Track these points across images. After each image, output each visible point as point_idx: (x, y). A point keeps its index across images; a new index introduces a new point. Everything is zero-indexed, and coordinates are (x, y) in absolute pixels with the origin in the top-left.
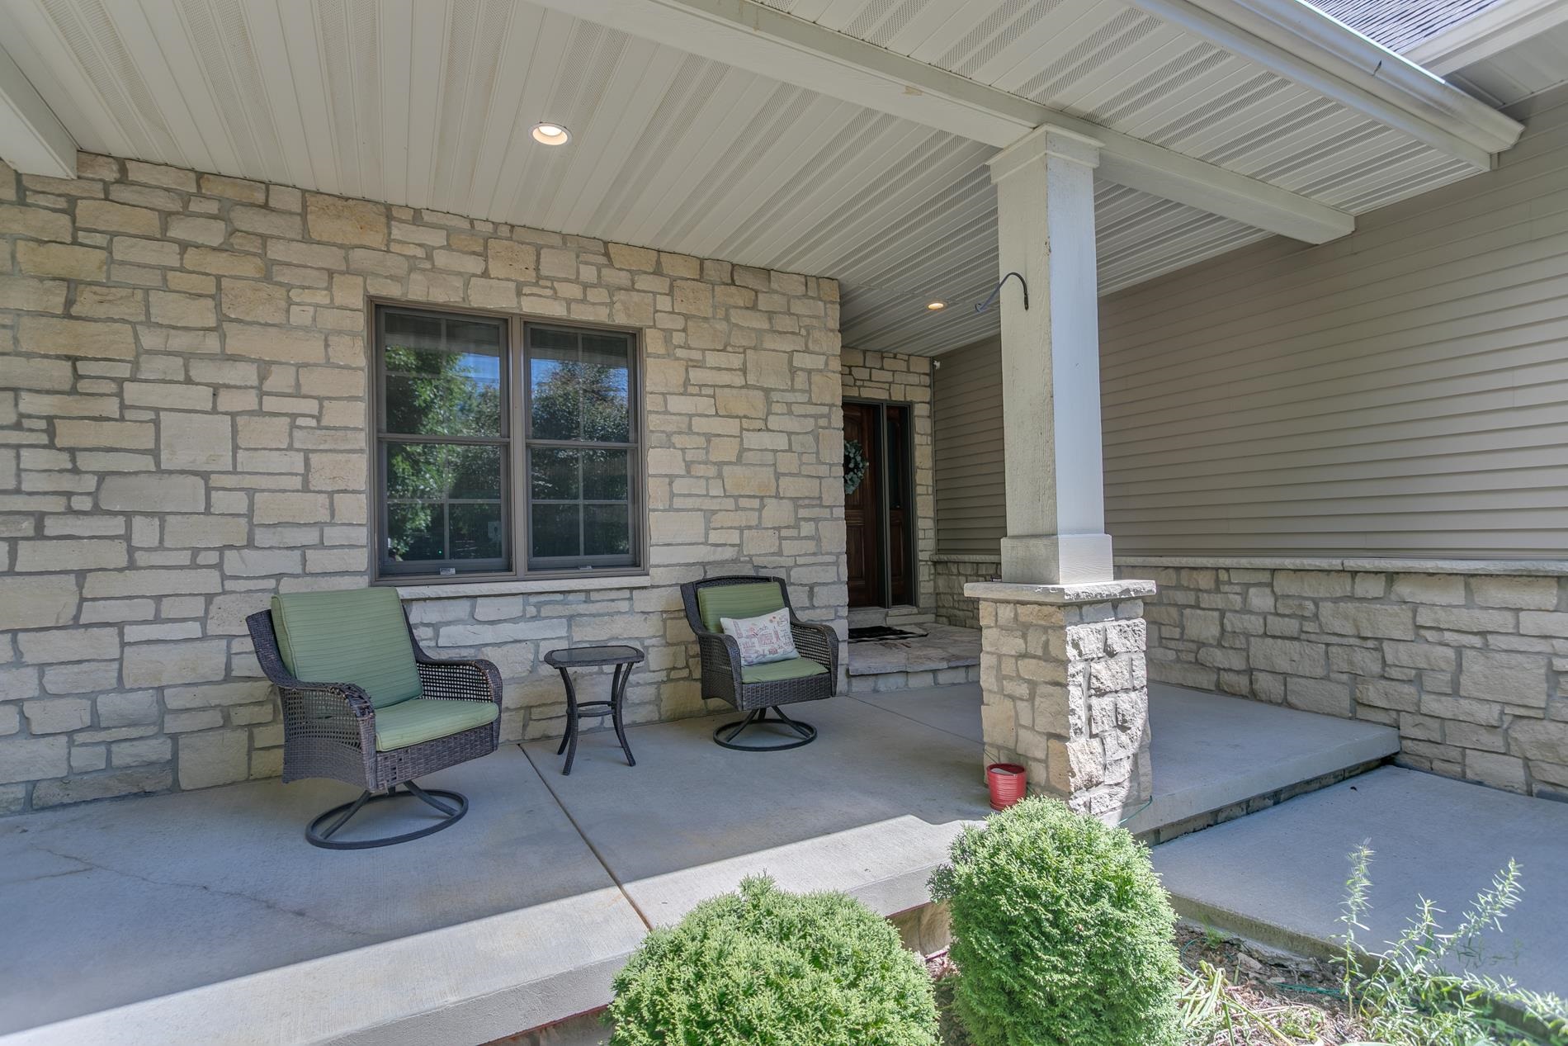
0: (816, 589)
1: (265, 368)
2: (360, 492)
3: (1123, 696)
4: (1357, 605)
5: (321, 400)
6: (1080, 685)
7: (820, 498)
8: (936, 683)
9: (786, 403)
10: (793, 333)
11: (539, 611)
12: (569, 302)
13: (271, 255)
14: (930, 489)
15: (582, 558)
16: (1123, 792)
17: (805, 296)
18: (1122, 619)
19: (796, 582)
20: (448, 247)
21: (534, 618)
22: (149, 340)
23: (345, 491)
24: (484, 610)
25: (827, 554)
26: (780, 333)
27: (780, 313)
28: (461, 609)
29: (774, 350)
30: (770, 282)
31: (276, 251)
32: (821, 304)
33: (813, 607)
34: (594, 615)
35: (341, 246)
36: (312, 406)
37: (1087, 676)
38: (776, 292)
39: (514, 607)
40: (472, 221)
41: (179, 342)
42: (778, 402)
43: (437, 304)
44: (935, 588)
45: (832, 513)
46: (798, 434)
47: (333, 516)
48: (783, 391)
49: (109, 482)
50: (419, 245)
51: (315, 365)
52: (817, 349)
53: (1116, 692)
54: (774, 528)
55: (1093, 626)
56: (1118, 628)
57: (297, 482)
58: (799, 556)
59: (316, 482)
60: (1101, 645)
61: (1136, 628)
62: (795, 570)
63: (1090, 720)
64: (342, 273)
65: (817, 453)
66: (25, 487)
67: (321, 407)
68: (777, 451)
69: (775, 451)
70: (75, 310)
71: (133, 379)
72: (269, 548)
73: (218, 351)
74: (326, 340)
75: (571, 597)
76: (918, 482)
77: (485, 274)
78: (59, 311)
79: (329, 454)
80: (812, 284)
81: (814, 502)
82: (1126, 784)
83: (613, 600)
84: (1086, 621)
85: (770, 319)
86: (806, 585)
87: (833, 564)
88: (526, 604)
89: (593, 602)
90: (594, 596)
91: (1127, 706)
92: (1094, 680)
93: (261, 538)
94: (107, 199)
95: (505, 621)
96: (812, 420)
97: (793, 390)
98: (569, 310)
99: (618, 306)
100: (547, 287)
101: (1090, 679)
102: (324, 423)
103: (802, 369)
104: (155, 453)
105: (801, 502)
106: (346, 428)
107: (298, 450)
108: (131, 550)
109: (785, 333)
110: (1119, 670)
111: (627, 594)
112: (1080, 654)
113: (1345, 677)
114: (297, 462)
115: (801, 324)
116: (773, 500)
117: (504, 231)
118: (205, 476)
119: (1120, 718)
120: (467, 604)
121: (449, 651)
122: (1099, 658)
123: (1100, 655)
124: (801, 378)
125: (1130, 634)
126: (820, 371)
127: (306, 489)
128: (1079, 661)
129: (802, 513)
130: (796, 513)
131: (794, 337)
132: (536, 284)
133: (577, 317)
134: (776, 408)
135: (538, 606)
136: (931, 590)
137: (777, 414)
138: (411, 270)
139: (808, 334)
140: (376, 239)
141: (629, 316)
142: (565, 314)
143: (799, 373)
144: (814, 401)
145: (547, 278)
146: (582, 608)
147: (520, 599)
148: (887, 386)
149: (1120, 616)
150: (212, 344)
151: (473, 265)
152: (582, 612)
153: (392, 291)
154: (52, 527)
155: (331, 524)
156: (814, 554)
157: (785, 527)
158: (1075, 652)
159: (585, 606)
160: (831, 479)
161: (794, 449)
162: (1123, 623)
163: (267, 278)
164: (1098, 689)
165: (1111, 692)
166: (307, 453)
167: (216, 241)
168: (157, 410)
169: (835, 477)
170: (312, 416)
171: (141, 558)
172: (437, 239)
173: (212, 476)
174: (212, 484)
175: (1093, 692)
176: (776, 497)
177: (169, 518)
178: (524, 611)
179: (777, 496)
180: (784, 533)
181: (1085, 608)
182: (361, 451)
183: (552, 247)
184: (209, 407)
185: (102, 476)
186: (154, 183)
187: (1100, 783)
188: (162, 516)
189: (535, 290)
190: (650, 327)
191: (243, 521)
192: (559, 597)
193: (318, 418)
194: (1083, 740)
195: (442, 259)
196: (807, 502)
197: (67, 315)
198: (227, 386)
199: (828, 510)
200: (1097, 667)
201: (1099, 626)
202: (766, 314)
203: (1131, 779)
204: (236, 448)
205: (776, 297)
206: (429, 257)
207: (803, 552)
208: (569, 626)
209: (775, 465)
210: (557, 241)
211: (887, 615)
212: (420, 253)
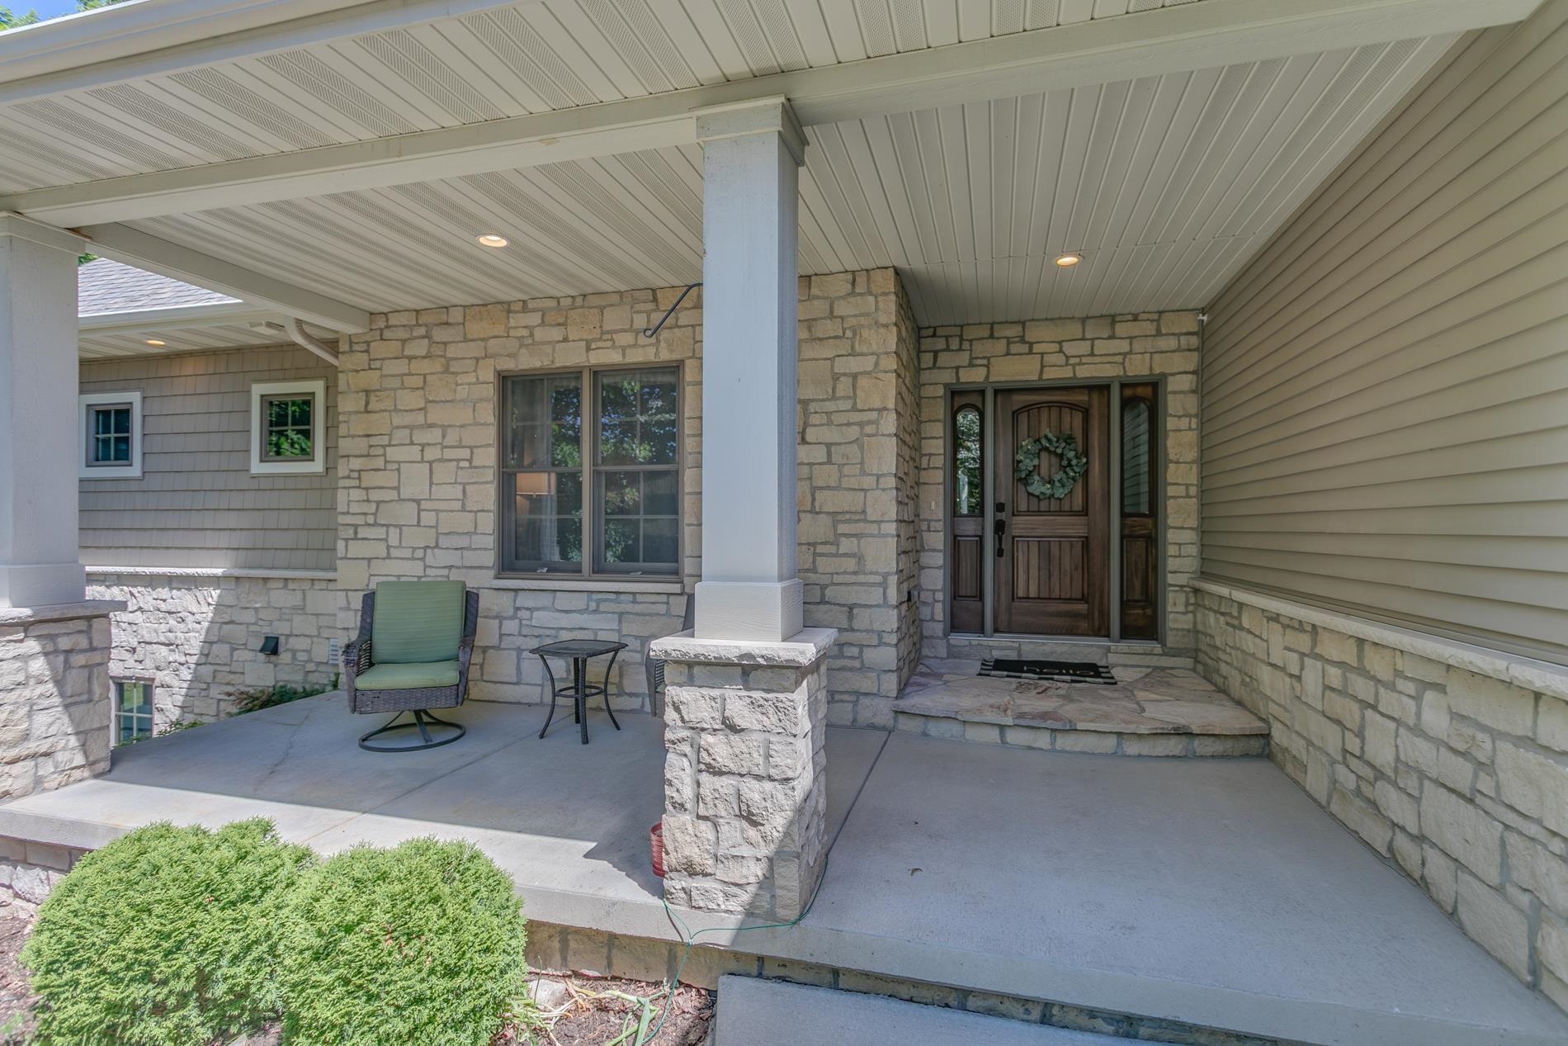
0: (855, 611)
1: (445, 429)
2: (490, 511)
3: (754, 784)
4: (1542, 759)
5: (471, 448)
6: (686, 755)
7: (864, 512)
8: (1003, 741)
9: (826, 413)
10: (836, 337)
11: (598, 606)
12: (624, 349)
13: (449, 355)
14: (1193, 491)
15: (641, 564)
16: (745, 897)
17: (853, 293)
18: (757, 689)
19: (833, 601)
20: (543, 324)
21: (595, 611)
22: (397, 421)
23: (483, 511)
24: (562, 601)
25: (872, 573)
26: (821, 339)
27: (821, 318)
28: (544, 600)
29: (814, 359)
30: (810, 289)
31: (452, 351)
32: (871, 299)
33: (853, 630)
34: (637, 614)
35: (482, 340)
36: (465, 453)
37: (696, 746)
38: (817, 297)
39: (579, 602)
40: (558, 299)
41: (408, 419)
42: (816, 412)
43: (536, 369)
44: (1195, 624)
45: (880, 529)
46: (840, 444)
47: (476, 528)
48: (824, 400)
49: (382, 506)
50: (525, 327)
51: (469, 425)
52: (865, 350)
53: (742, 776)
54: (809, 544)
55: (705, 691)
56: (748, 700)
57: (457, 505)
58: (837, 573)
59: (470, 506)
60: (717, 715)
61: (780, 704)
62: (830, 588)
63: (698, 798)
64: (483, 358)
65: (862, 463)
66: (351, 511)
67: (472, 453)
68: (814, 464)
69: (811, 464)
70: (369, 408)
71: (389, 445)
72: (447, 548)
73: (423, 422)
74: (474, 406)
75: (622, 597)
76: (1169, 480)
77: (565, 340)
78: (362, 410)
79: (476, 486)
80: (861, 279)
81: (857, 517)
82: (752, 889)
83: (654, 603)
84: (697, 683)
85: (809, 329)
86: (843, 605)
87: (879, 585)
88: (589, 600)
89: (639, 603)
90: (639, 598)
91: (757, 797)
92: (704, 754)
93: (443, 542)
94: (382, 339)
95: (574, 611)
96: (856, 428)
97: (834, 398)
98: (624, 355)
99: (663, 344)
100: (607, 340)
101: (699, 752)
102: (474, 464)
103: (844, 374)
104: (397, 488)
105: (840, 517)
106: (484, 467)
107: (460, 483)
108: (388, 547)
109: (827, 338)
110: (746, 750)
111: (664, 598)
112: (683, 720)
113: (1525, 899)
114: (457, 492)
115: (845, 326)
116: (809, 515)
117: (579, 301)
118: (418, 502)
119: (744, 807)
120: (549, 596)
121: (538, 630)
122: (715, 730)
123: (717, 727)
124: (844, 386)
125: (771, 711)
126: (869, 373)
127: (463, 510)
128: (682, 727)
129: (842, 528)
130: (835, 527)
131: (838, 341)
132: (600, 339)
133: (631, 361)
134: (814, 419)
135: (598, 602)
136: (1190, 626)
137: (815, 426)
138: (521, 346)
139: (855, 334)
140: (499, 330)
141: (671, 351)
142: (621, 359)
143: (842, 379)
144: (859, 406)
145: (608, 332)
146: (629, 607)
147: (585, 595)
148: (1119, 359)
149: (752, 685)
150: (420, 418)
151: (556, 334)
152: (628, 610)
153: (509, 365)
154: (362, 533)
155: (475, 533)
156: (855, 573)
157: (822, 543)
158: (675, 716)
159: (632, 605)
160: (878, 492)
161: (834, 461)
162: (757, 695)
163: (447, 370)
164: (709, 766)
165: (730, 773)
166: (464, 485)
167: (423, 352)
168: (399, 463)
169: (883, 490)
170: (467, 460)
171: (394, 553)
172: (535, 319)
173: (422, 502)
174: (422, 507)
175: (703, 767)
176: (811, 512)
177: (403, 528)
178: (588, 605)
179: (813, 511)
180: (820, 549)
181: (696, 670)
182: (491, 482)
183: (612, 305)
184: (419, 459)
185: (378, 503)
186: (398, 323)
187: (711, 875)
188: (399, 527)
189: (600, 344)
190: (690, 358)
191: (434, 530)
192: (613, 596)
193: (470, 461)
194: (687, 818)
195: (539, 334)
196: (848, 517)
197: (367, 412)
198: (429, 444)
199: (875, 525)
200: (707, 739)
201: (716, 692)
202: (805, 324)
203: (761, 885)
204: (431, 484)
205: (816, 302)
206: (531, 335)
207: (842, 570)
208: (620, 621)
209: (810, 478)
210: (615, 298)
211: (1108, 650)
212: (525, 333)
